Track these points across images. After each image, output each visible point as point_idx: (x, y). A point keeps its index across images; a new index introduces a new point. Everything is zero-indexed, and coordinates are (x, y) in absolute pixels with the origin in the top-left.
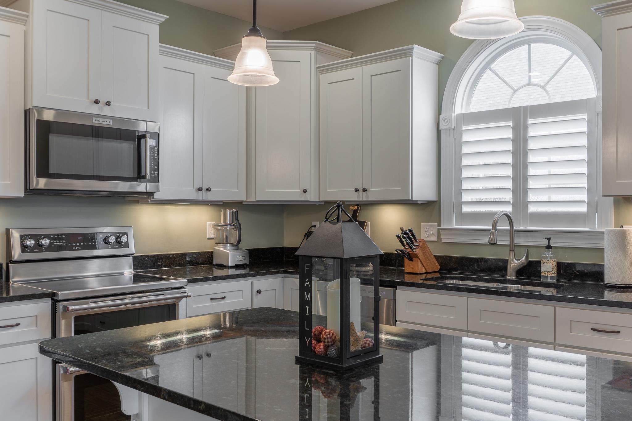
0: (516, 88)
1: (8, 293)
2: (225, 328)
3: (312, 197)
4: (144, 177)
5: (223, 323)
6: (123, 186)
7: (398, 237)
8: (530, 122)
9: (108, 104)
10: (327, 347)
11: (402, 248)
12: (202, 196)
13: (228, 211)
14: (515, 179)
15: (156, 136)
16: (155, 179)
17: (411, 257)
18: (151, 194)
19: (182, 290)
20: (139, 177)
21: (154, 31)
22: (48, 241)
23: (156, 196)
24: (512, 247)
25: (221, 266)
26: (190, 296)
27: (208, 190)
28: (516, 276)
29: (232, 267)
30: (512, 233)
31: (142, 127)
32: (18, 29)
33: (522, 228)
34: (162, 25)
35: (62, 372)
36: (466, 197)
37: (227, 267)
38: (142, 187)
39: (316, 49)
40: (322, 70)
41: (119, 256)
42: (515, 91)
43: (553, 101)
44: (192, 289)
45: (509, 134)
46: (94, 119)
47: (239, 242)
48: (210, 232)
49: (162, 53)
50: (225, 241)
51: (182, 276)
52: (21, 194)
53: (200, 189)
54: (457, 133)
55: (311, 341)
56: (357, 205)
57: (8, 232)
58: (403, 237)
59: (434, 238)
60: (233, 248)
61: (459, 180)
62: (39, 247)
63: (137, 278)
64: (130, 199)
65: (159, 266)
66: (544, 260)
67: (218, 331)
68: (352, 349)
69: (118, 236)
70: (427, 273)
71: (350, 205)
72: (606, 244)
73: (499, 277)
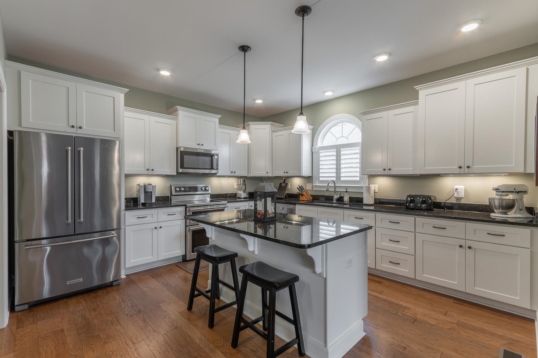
0: (338, 138)
1: (171, 204)
2: (241, 219)
3: (270, 175)
4: (214, 168)
5: (240, 217)
6: (207, 171)
7: (298, 188)
8: (341, 150)
9: (202, 145)
10: (261, 216)
11: (299, 192)
12: (232, 174)
13: (241, 179)
14: (337, 173)
15: (217, 155)
16: (217, 169)
17: (302, 195)
18: (216, 174)
19: (225, 205)
20: (212, 168)
21: (217, 121)
22: (183, 189)
23: (217, 175)
24: (335, 192)
25: (239, 198)
26: (228, 207)
27: (235, 172)
28: (336, 201)
29: (243, 198)
30: (335, 187)
31: (213, 152)
32: (174, 122)
33: (339, 185)
34: (219, 119)
35: (188, 229)
36: (321, 175)
37: (241, 198)
38: (213, 172)
39: (271, 125)
40: (273, 132)
41: (206, 194)
42: (338, 139)
43: (350, 143)
44: (229, 205)
45: (335, 153)
46: (198, 150)
47: (245, 190)
48: (236, 187)
49: (219, 127)
50: (240, 189)
51: (226, 201)
52: (176, 174)
53: (232, 172)
54: (318, 153)
55: (257, 215)
56: (286, 177)
57: (171, 186)
58: (300, 188)
59: (311, 189)
60: (243, 192)
61: (319, 169)
62: (180, 191)
63: (211, 201)
64: (209, 175)
65: (219, 198)
66: (345, 196)
67: (238, 220)
68: (268, 217)
69: (205, 187)
70: (307, 200)
71: (283, 177)
72: (364, 191)
73: (330, 202)
